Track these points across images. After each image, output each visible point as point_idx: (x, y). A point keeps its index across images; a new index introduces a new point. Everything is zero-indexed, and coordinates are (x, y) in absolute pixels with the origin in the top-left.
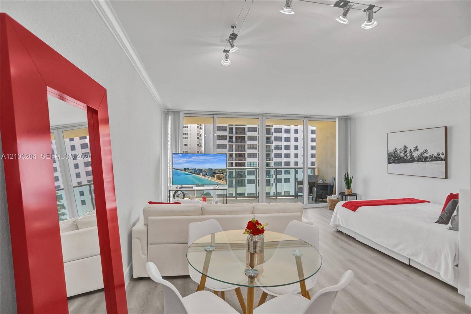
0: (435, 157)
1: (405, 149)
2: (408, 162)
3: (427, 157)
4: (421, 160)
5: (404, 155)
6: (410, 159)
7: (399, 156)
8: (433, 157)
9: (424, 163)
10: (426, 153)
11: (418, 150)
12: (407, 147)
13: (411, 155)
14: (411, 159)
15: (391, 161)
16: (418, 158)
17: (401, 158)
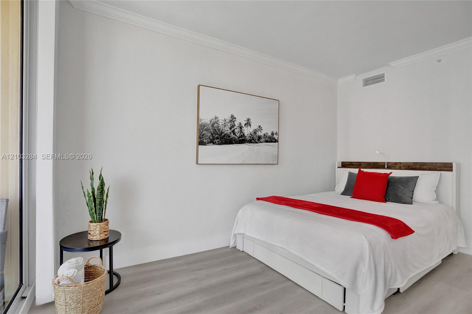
0: (270, 138)
1: (232, 120)
2: (236, 143)
3: (260, 137)
4: (253, 140)
5: (229, 131)
6: (239, 137)
7: (222, 133)
8: (267, 136)
9: (257, 144)
10: (260, 131)
11: (250, 125)
12: (235, 118)
13: (241, 131)
14: (240, 139)
15: (205, 141)
16: (250, 137)
17: (225, 135)
